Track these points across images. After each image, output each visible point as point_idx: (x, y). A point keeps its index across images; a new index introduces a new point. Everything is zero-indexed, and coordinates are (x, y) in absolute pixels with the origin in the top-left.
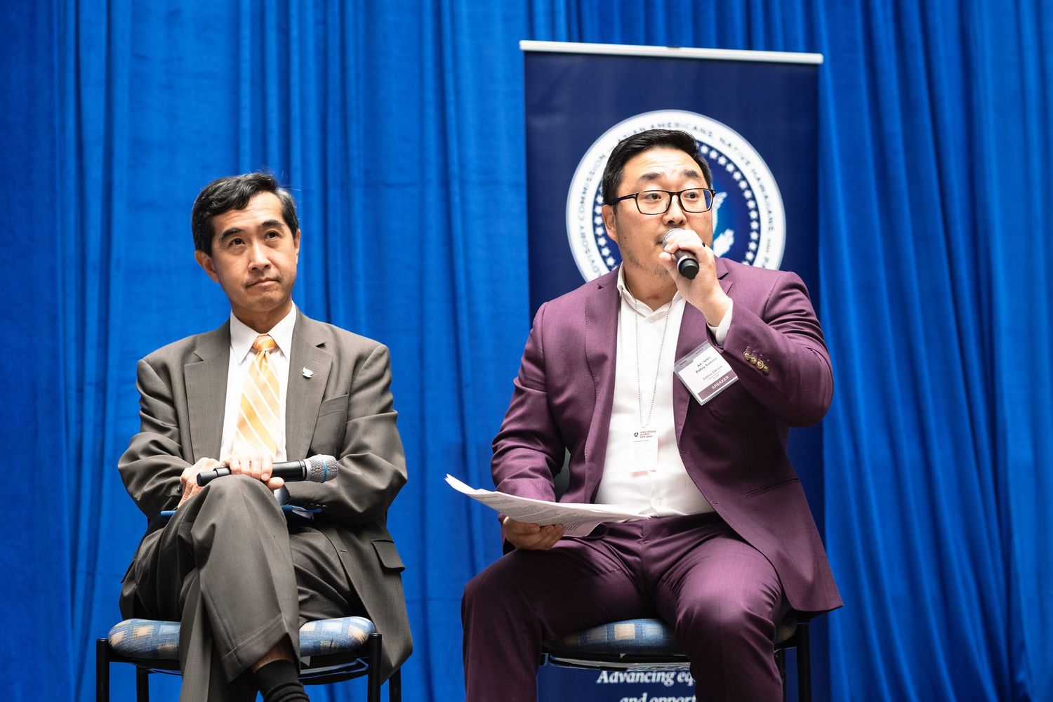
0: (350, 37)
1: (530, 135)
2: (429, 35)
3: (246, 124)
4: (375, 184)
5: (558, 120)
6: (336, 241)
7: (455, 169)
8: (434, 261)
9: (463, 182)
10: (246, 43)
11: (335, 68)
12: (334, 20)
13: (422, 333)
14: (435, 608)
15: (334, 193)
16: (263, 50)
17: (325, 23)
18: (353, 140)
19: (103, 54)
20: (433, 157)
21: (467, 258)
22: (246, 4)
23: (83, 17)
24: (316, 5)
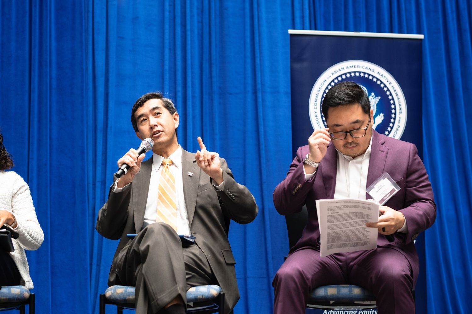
0: (213, 28)
1: (292, 70)
2: (248, 27)
3: (167, 67)
4: (223, 93)
5: (305, 65)
6: (206, 119)
7: (259, 86)
8: (250, 127)
9: (263, 92)
10: (167, 31)
11: (206, 42)
12: (206, 21)
13: (245, 159)
14: (250, 281)
15: (206, 97)
16: (174, 34)
17: (202, 22)
18: (214, 74)
19: (105, 37)
20: (249, 81)
21: (265, 126)
22: (167, 14)
23: (96, 20)
24: (198, 14)
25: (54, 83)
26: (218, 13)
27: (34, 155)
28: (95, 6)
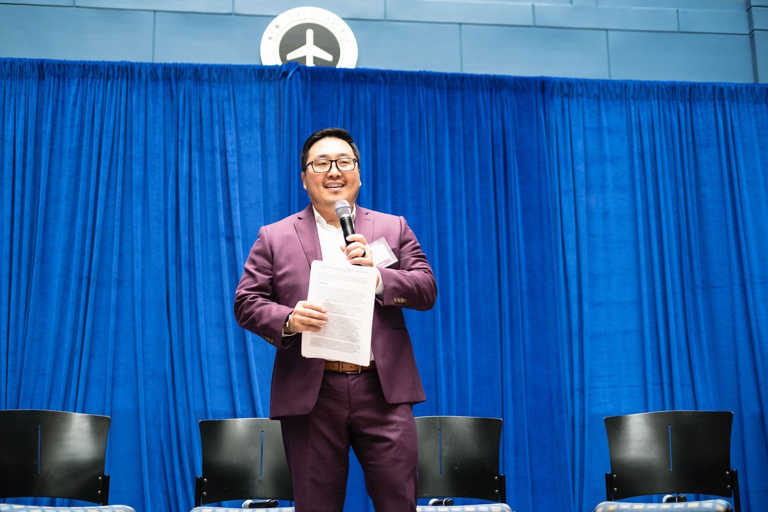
0: (691, 218)
2: (730, 213)
3: (643, 262)
4: (707, 287)
6: (690, 316)
7: (747, 277)
8: (740, 323)
9: (752, 283)
10: (641, 225)
11: (684, 233)
12: (682, 211)
13: (736, 359)
14: (752, 496)
15: (688, 293)
16: (649, 227)
17: (678, 212)
18: (695, 267)
19: (574, 235)
20: (736, 272)
21: (757, 321)
22: (639, 206)
23: (564, 219)
24: (673, 204)
25: (525, 288)
26: (695, 200)
27: (508, 365)
28: (563, 204)
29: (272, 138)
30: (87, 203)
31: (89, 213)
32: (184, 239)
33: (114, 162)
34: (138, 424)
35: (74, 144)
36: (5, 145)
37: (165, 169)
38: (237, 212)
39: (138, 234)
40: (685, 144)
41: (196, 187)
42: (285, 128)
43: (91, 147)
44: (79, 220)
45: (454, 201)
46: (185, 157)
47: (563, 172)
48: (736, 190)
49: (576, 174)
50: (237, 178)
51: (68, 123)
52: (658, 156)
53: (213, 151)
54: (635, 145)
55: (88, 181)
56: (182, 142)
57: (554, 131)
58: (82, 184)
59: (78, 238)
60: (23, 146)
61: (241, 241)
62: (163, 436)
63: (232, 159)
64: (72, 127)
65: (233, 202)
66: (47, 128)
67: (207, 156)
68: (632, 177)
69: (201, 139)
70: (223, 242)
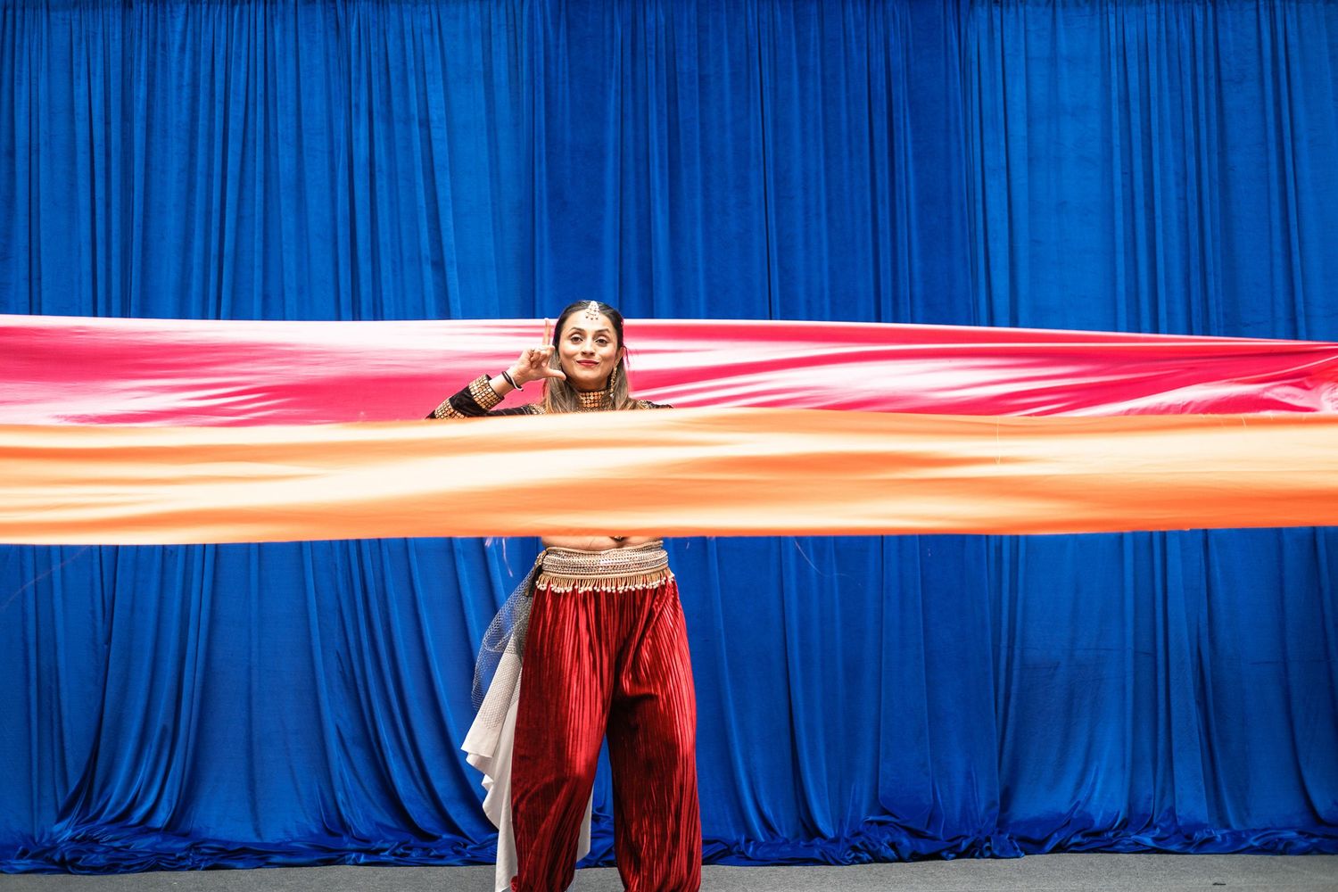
0: (1207, 208)
2: (1276, 198)
3: (1121, 288)
4: (1234, 324)
7: (1300, 307)
9: (1308, 317)
10: (1119, 223)
11: (1194, 234)
12: (1192, 196)
16: (1134, 226)
17: (1185, 199)
18: (1211, 291)
19: (1007, 246)
20: (1281, 297)
22: (1118, 191)
23: (989, 217)
24: (1177, 184)
26: (1216, 177)
28: (988, 191)
29: (503, 96)
30: (208, 213)
31: (213, 228)
32: (365, 268)
33: (250, 144)
34: (302, 567)
35: (185, 117)
36: (77, 122)
37: (331, 153)
38: (447, 222)
39: (290, 262)
40: (1201, 81)
41: (382, 182)
42: (525, 79)
43: (211, 120)
44: (198, 243)
45: (806, 190)
46: (361, 132)
47: (988, 137)
48: (1289, 157)
49: (1011, 139)
50: (447, 165)
51: (174, 82)
52: (1154, 104)
53: (407, 122)
54: (1114, 85)
55: (209, 176)
56: (357, 106)
57: (975, 67)
58: (200, 181)
59: (197, 272)
60: (104, 122)
61: (455, 268)
62: (341, 587)
63: (439, 133)
64: (180, 87)
65: (441, 203)
66: (141, 92)
67: (398, 127)
68: (1107, 141)
69: (388, 102)
70: (428, 271)
